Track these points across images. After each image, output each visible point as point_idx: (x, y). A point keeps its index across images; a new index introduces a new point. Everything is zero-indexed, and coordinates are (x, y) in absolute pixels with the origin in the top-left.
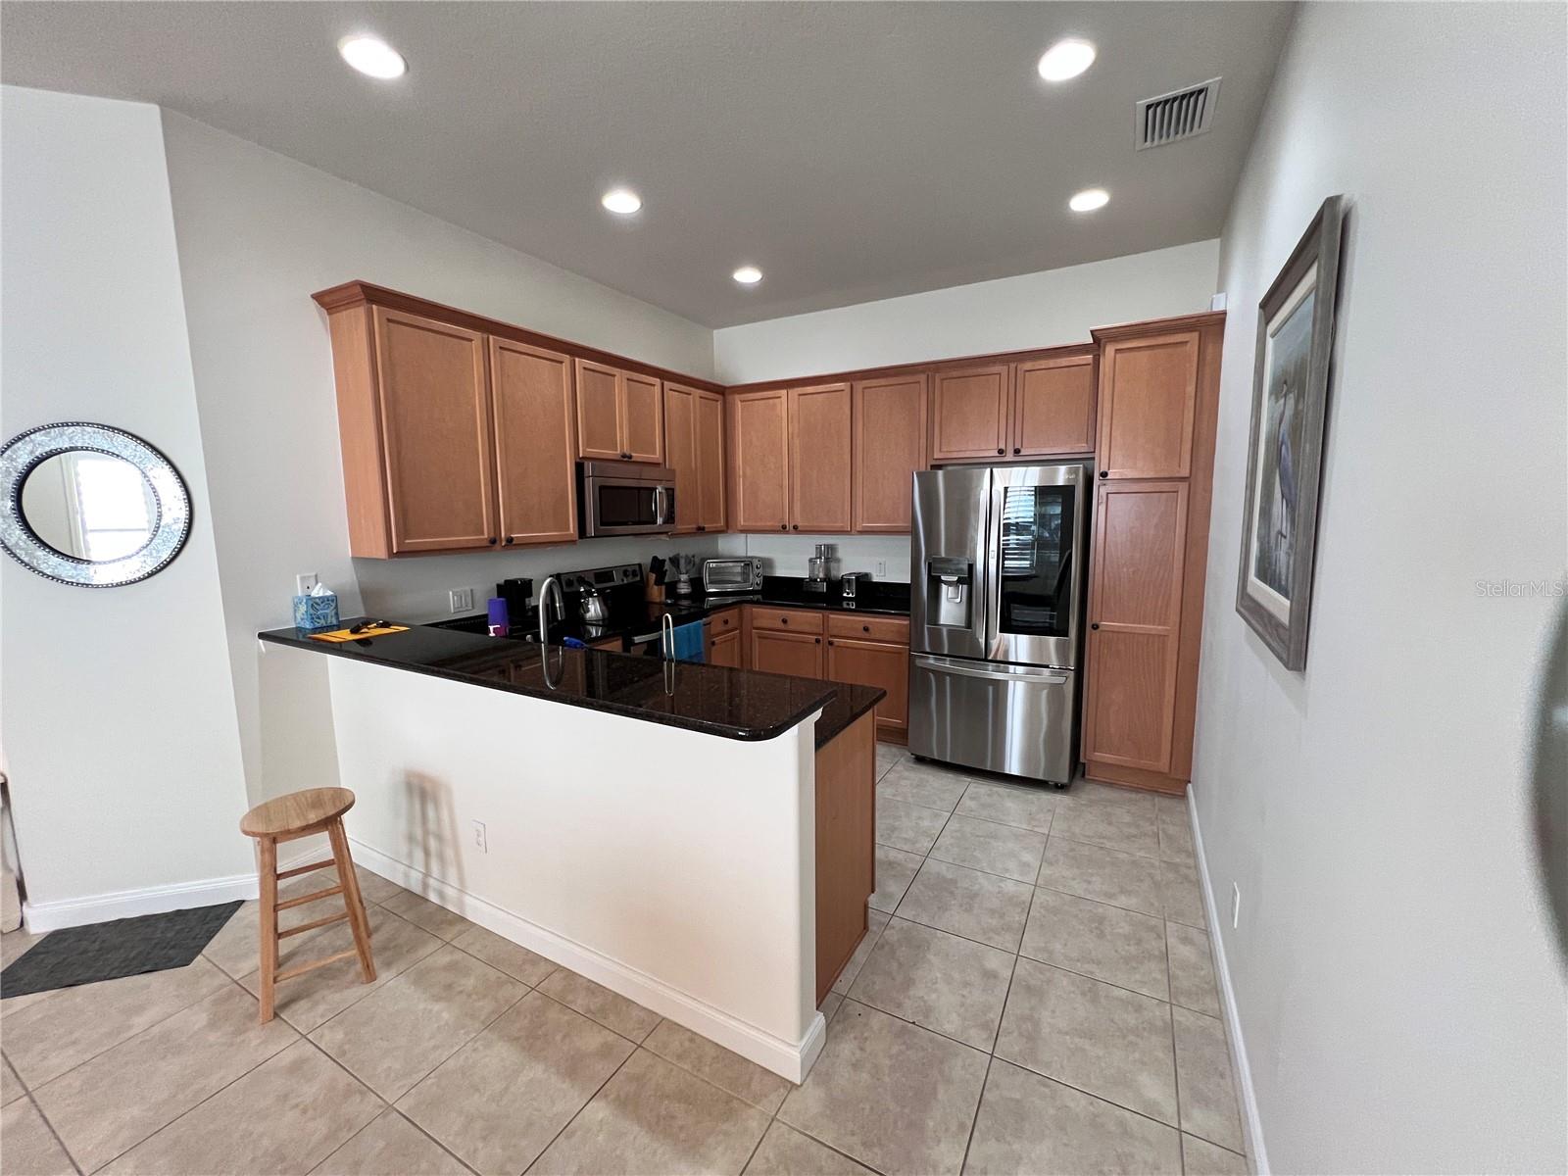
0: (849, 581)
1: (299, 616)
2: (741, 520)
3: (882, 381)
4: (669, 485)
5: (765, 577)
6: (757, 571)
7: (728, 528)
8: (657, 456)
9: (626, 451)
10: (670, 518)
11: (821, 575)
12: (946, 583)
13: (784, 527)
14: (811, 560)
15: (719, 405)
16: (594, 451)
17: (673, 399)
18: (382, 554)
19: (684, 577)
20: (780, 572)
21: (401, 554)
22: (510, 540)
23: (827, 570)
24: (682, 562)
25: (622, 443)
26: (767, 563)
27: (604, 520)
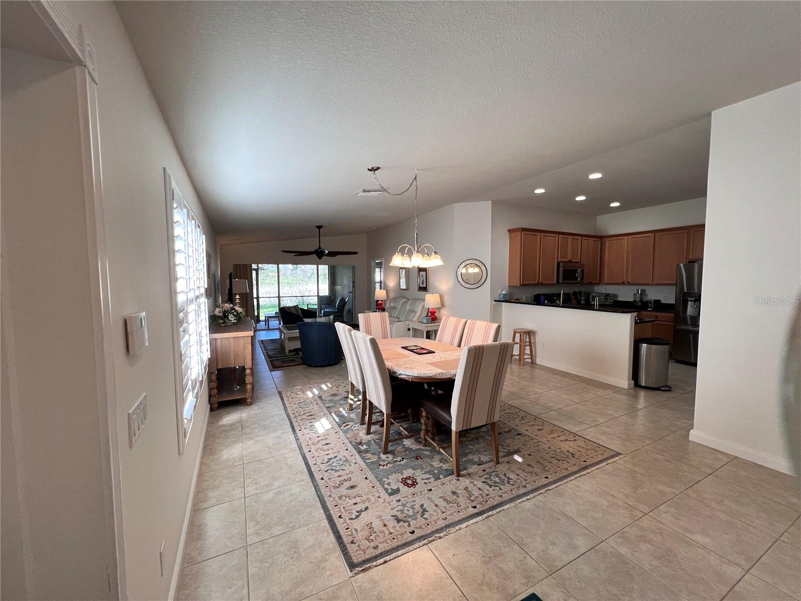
0: (651, 302)
1: (500, 297)
2: (606, 280)
3: (669, 233)
4: (582, 269)
5: (614, 301)
6: (611, 298)
7: (600, 283)
8: (578, 260)
9: (570, 259)
10: (582, 279)
11: (639, 299)
12: (690, 300)
13: (624, 283)
14: (634, 294)
15: (599, 242)
16: (562, 260)
17: (585, 242)
18: (519, 286)
19: (583, 298)
20: (620, 299)
21: (523, 285)
22: (542, 283)
23: (641, 298)
24: (582, 293)
25: (569, 257)
26: (615, 296)
27: (565, 278)
